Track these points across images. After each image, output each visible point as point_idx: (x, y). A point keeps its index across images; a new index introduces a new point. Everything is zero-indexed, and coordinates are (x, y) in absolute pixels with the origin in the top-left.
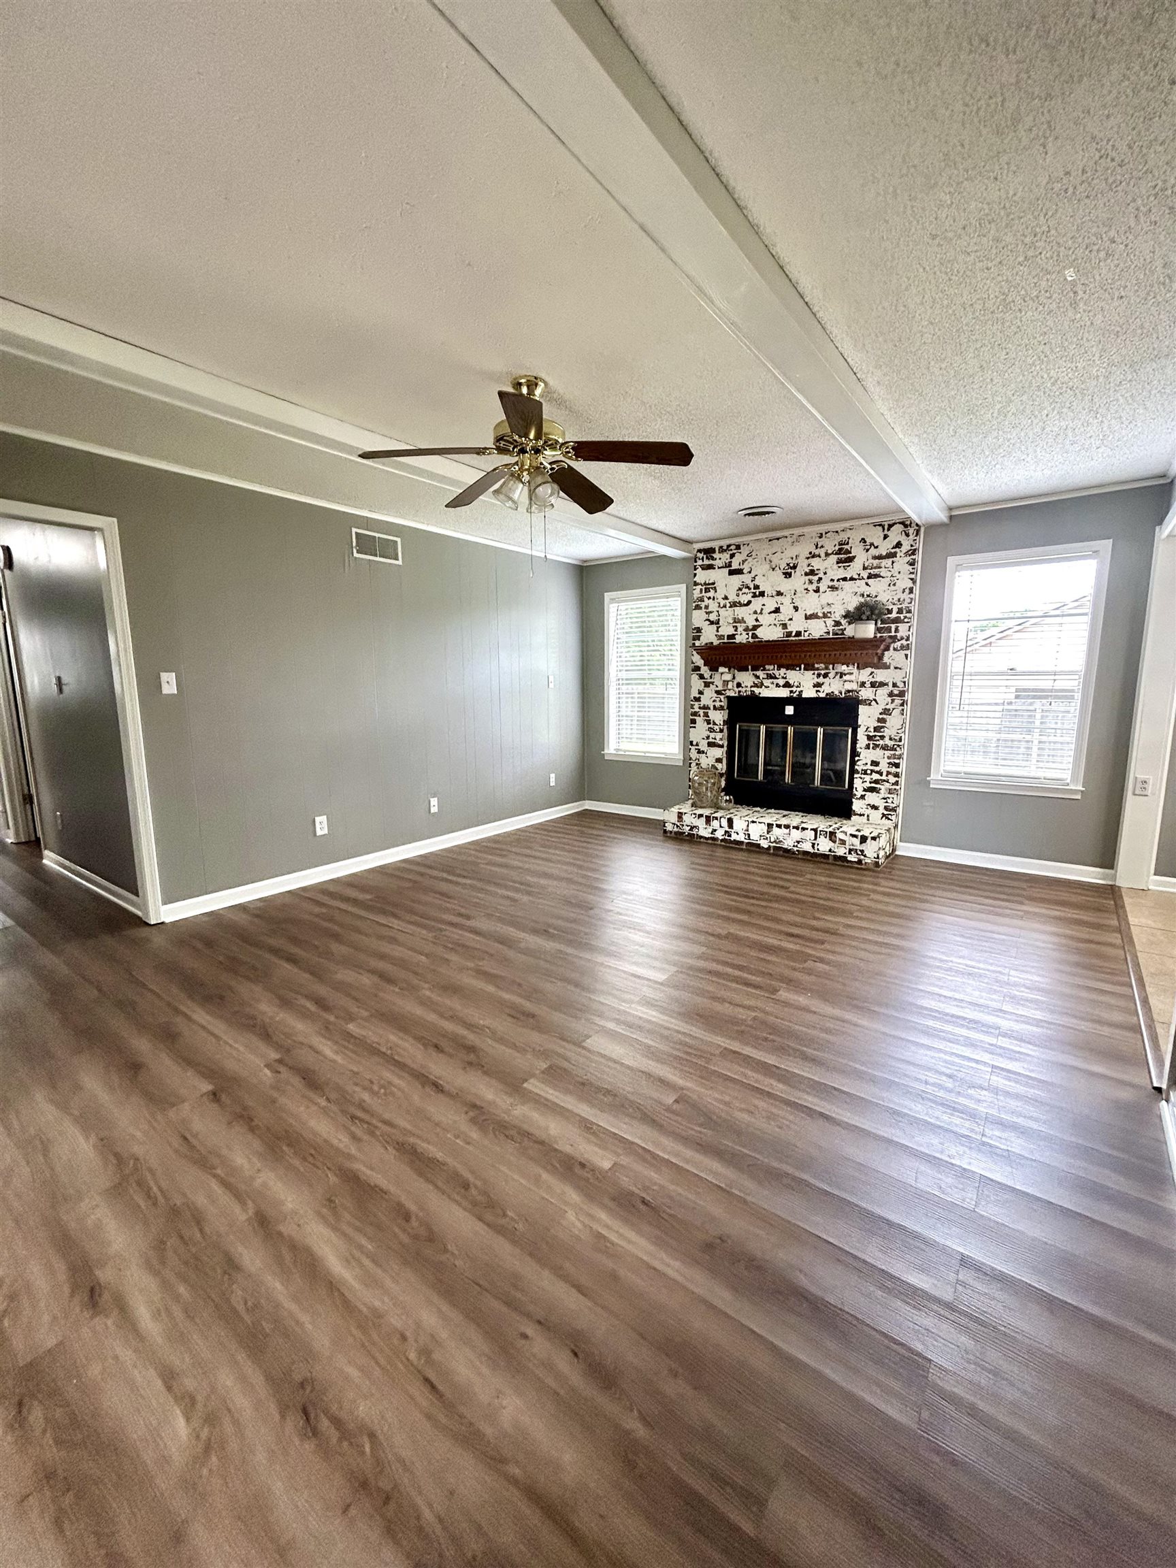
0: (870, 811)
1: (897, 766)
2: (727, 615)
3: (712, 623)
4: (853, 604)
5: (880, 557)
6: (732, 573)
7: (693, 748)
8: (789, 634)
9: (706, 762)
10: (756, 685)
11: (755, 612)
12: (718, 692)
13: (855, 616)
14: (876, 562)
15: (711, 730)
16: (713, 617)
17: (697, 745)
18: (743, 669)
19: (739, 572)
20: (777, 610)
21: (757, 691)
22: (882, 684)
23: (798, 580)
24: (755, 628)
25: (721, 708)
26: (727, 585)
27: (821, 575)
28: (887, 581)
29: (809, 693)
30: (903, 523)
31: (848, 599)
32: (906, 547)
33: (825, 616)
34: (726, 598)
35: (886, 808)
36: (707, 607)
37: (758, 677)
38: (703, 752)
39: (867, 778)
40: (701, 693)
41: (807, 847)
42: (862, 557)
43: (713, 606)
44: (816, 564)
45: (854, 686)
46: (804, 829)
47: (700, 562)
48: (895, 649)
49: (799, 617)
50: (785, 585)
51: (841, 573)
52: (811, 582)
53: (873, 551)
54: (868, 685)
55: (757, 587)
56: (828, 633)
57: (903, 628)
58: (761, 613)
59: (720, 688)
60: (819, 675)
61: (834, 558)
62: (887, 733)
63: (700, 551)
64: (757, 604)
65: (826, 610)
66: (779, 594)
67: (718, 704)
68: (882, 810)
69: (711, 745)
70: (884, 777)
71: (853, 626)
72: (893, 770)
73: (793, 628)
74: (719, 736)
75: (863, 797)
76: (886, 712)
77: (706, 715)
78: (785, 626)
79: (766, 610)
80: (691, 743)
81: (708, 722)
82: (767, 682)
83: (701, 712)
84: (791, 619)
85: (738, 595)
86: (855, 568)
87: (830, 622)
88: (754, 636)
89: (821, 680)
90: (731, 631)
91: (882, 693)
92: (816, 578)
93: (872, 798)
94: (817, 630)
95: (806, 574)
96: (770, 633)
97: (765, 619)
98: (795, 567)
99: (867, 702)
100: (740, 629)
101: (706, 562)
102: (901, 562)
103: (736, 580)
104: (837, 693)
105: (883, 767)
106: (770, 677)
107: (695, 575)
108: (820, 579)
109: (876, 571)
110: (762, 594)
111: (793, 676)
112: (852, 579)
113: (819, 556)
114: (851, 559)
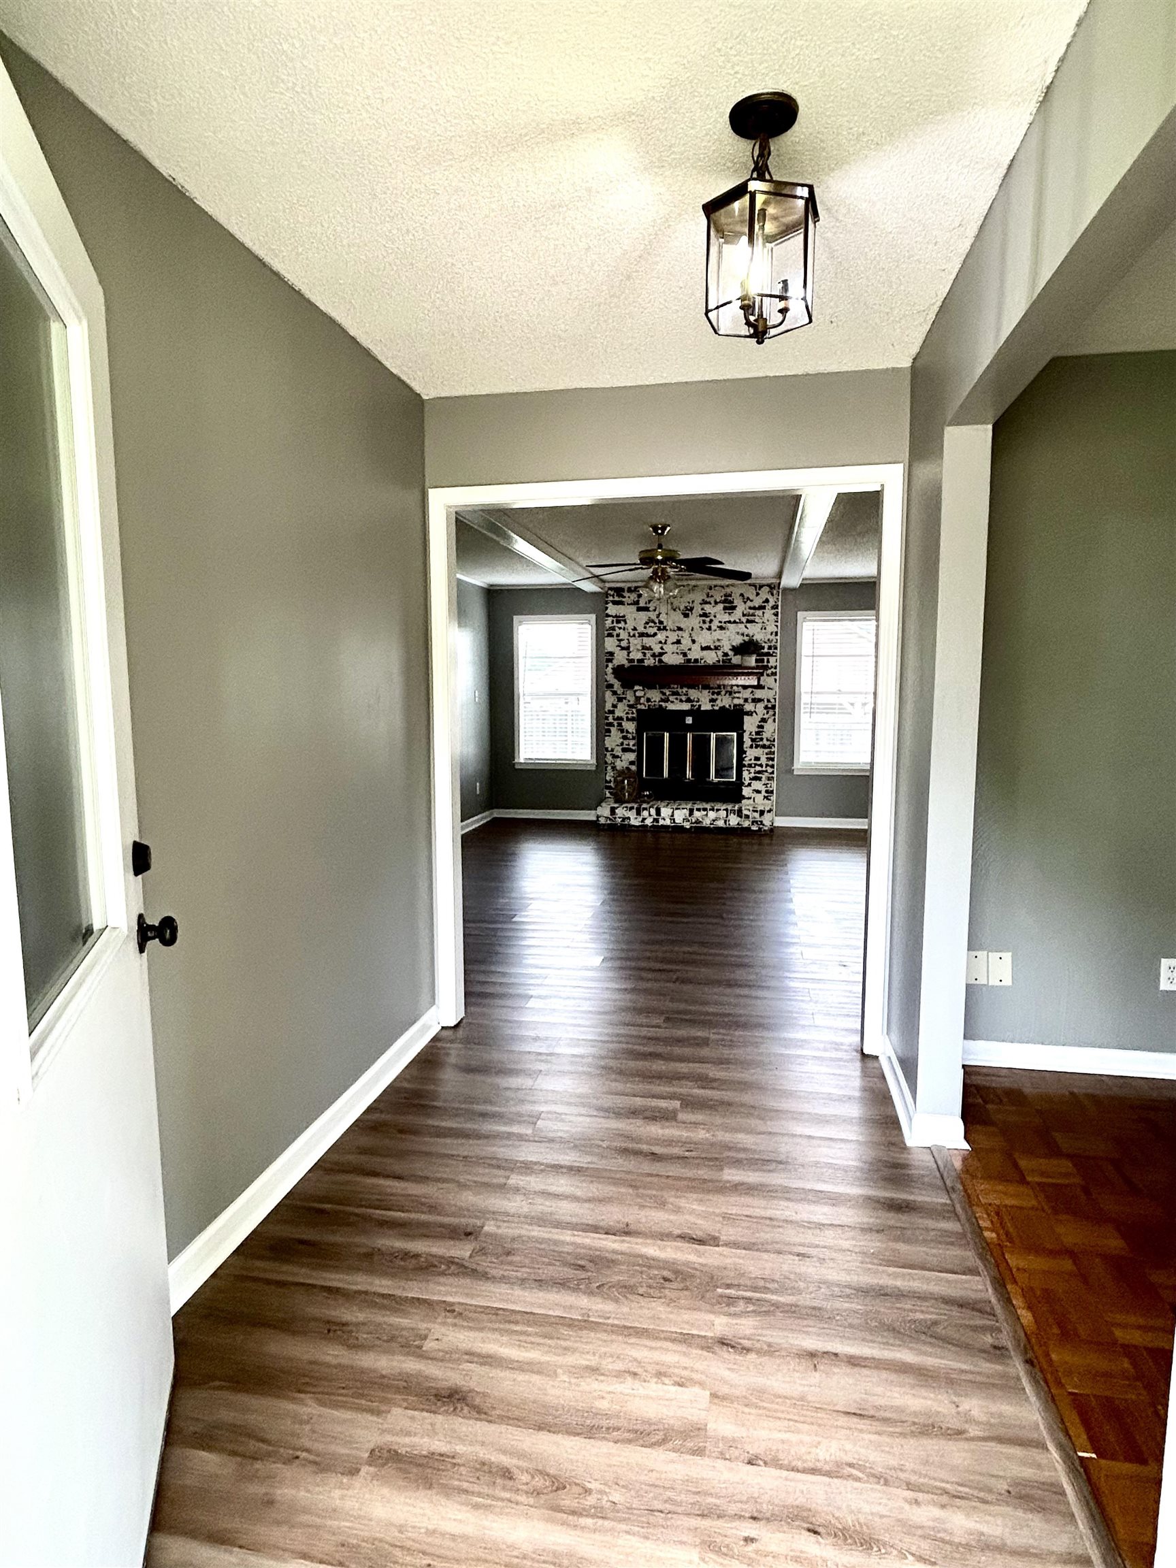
0: (755, 795)
1: (773, 759)
2: (636, 643)
3: (623, 648)
4: (738, 640)
5: (754, 608)
6: (639, 609)
7: (608, 754)
8: (689, 661)
9: (620, 765)
10: (662, 700)
11: (661, 642)
12: (630, 706)
13: (737, 650)
14: (752, 611)
15: (625, 738)
16: (624, 644)
17: (612, 750)
18: (651, 687)
19: (646, 609)
20: (678, 642)
21: (663, 704)
22: (760, 700)
23: (694, 621)
24: (661, 654)
25: (632, 719)
26: (637, 620)
27: (712, 617)
28: (760, 625)
29: (706, 706)
30: (769, 585)
31: (731, 638)
32: (772, 603)
33: (716, 648)
34: (635, 629)
35: (767, 792)
36: (618, 635)
37: (664, 694)
38: (618, 757)
39: (752, 770)
40: (614, 706)
41: (721, 823)
42: (741, 608)
43: (623, 635)
44: (708, 608)
45: (741, 701)
46: (718, 810)
47: (611, 598)
48: (768, 675)
49: (696, 647)
50: (684, 623)
51: (726, 618)
52: (704, 622)
53: (749, 604)
54: (750, 700)
55: (661, 622)
56: (719, 661)
57: (772, 659)
58: (665, 643)
59: (631, 703)
60: (713, 693)
61: (721, 606)
62: (765, 736)
63: (610, 589)
64: (661, 636)
65: (717, 644)
66: (680, 629)
67: (630, 716)
68: (763, 793)
69: (624, 750)
70: (764, 769)
71: (739, 657)
72: (770, 763)
73: (692, 656)
74: (632, 743)
75: (749, 785)
76: (764, 720)
77: (620, 725)
78: (685, 655)
79: (670, 641)
80: (607, 749)
81: (622, 731)
82: (671, 698)
83: (615, 723)
84: (690, 649)
85: (645, 628)
86: (737, 614)
87: (720, 653)
88: (660, 661)
89: (715, 697)
90: (639, 656)
91: (760, 706)
92: (708, 619)
93: (757, 785)
94: (711, 658)
95: (700, 616)
96: (672, 659)
97: (669, 648)
98: (692, 609)
99: (750, 714)
100: (648, 655)
101: (616, 599)
102: (769, 613)
103: (644, 616)
104: (727, 706)
105: (763, 761)
106: (674, 694)
107: (607, 608)
108: (711, 621)
109: (752, 618)
110: (665, 628)
111: (694, 694)
112: (735, 622)
113: (710, 603)
114: (734, 608)
